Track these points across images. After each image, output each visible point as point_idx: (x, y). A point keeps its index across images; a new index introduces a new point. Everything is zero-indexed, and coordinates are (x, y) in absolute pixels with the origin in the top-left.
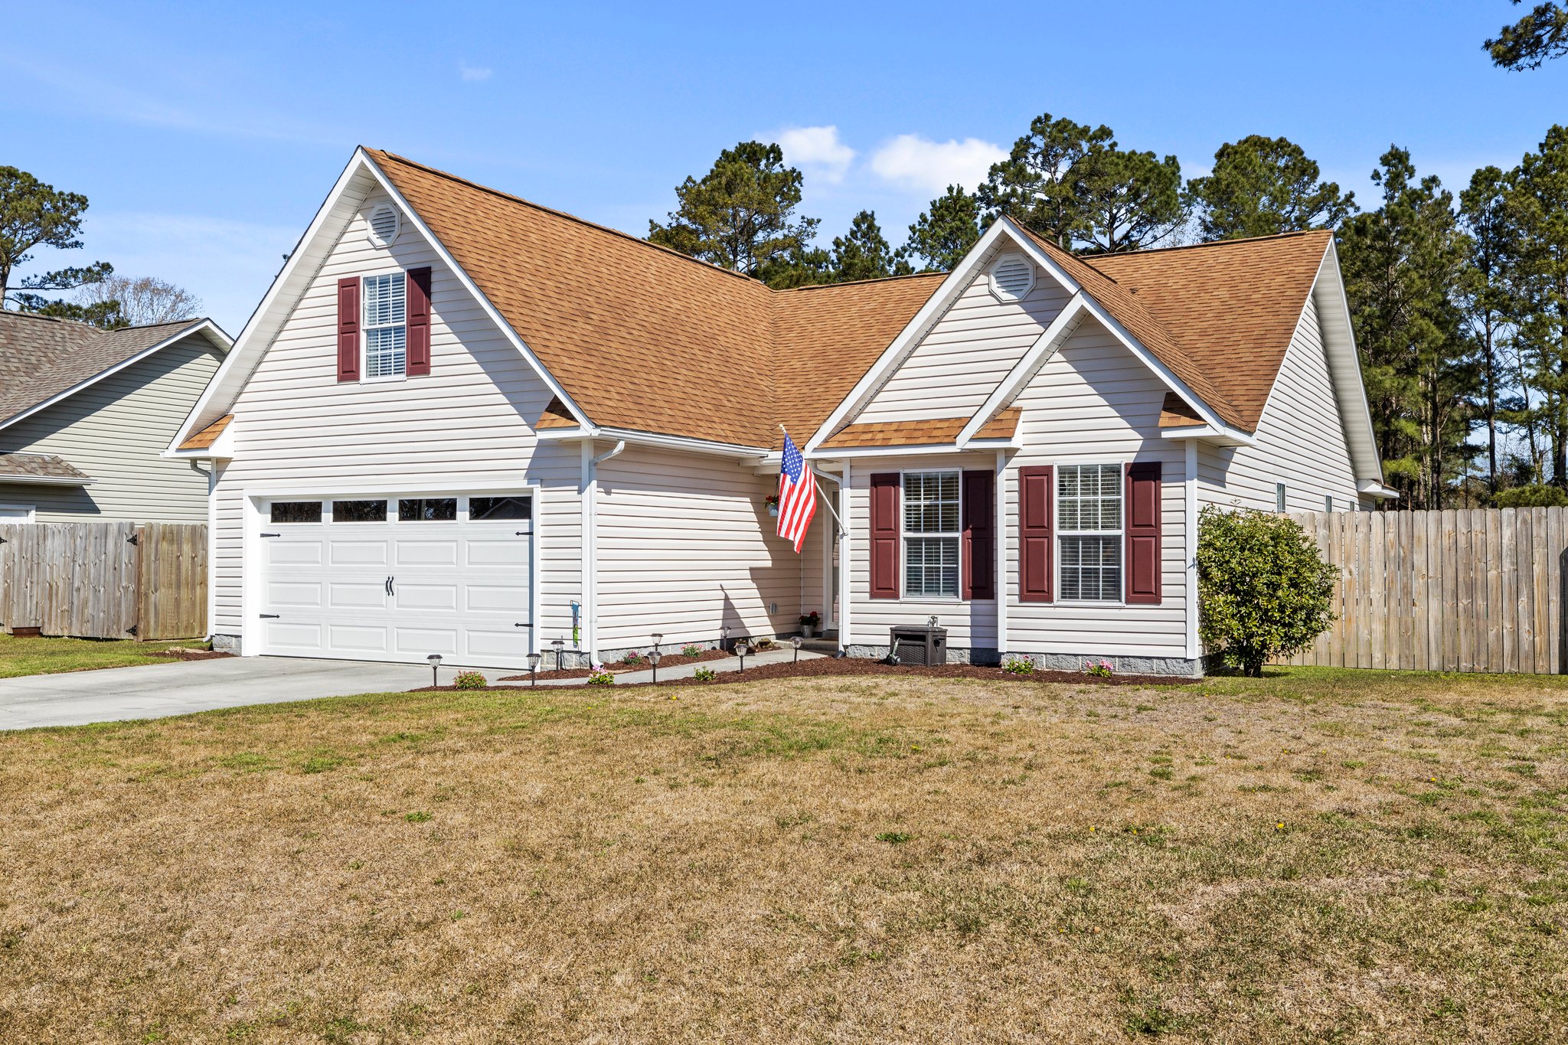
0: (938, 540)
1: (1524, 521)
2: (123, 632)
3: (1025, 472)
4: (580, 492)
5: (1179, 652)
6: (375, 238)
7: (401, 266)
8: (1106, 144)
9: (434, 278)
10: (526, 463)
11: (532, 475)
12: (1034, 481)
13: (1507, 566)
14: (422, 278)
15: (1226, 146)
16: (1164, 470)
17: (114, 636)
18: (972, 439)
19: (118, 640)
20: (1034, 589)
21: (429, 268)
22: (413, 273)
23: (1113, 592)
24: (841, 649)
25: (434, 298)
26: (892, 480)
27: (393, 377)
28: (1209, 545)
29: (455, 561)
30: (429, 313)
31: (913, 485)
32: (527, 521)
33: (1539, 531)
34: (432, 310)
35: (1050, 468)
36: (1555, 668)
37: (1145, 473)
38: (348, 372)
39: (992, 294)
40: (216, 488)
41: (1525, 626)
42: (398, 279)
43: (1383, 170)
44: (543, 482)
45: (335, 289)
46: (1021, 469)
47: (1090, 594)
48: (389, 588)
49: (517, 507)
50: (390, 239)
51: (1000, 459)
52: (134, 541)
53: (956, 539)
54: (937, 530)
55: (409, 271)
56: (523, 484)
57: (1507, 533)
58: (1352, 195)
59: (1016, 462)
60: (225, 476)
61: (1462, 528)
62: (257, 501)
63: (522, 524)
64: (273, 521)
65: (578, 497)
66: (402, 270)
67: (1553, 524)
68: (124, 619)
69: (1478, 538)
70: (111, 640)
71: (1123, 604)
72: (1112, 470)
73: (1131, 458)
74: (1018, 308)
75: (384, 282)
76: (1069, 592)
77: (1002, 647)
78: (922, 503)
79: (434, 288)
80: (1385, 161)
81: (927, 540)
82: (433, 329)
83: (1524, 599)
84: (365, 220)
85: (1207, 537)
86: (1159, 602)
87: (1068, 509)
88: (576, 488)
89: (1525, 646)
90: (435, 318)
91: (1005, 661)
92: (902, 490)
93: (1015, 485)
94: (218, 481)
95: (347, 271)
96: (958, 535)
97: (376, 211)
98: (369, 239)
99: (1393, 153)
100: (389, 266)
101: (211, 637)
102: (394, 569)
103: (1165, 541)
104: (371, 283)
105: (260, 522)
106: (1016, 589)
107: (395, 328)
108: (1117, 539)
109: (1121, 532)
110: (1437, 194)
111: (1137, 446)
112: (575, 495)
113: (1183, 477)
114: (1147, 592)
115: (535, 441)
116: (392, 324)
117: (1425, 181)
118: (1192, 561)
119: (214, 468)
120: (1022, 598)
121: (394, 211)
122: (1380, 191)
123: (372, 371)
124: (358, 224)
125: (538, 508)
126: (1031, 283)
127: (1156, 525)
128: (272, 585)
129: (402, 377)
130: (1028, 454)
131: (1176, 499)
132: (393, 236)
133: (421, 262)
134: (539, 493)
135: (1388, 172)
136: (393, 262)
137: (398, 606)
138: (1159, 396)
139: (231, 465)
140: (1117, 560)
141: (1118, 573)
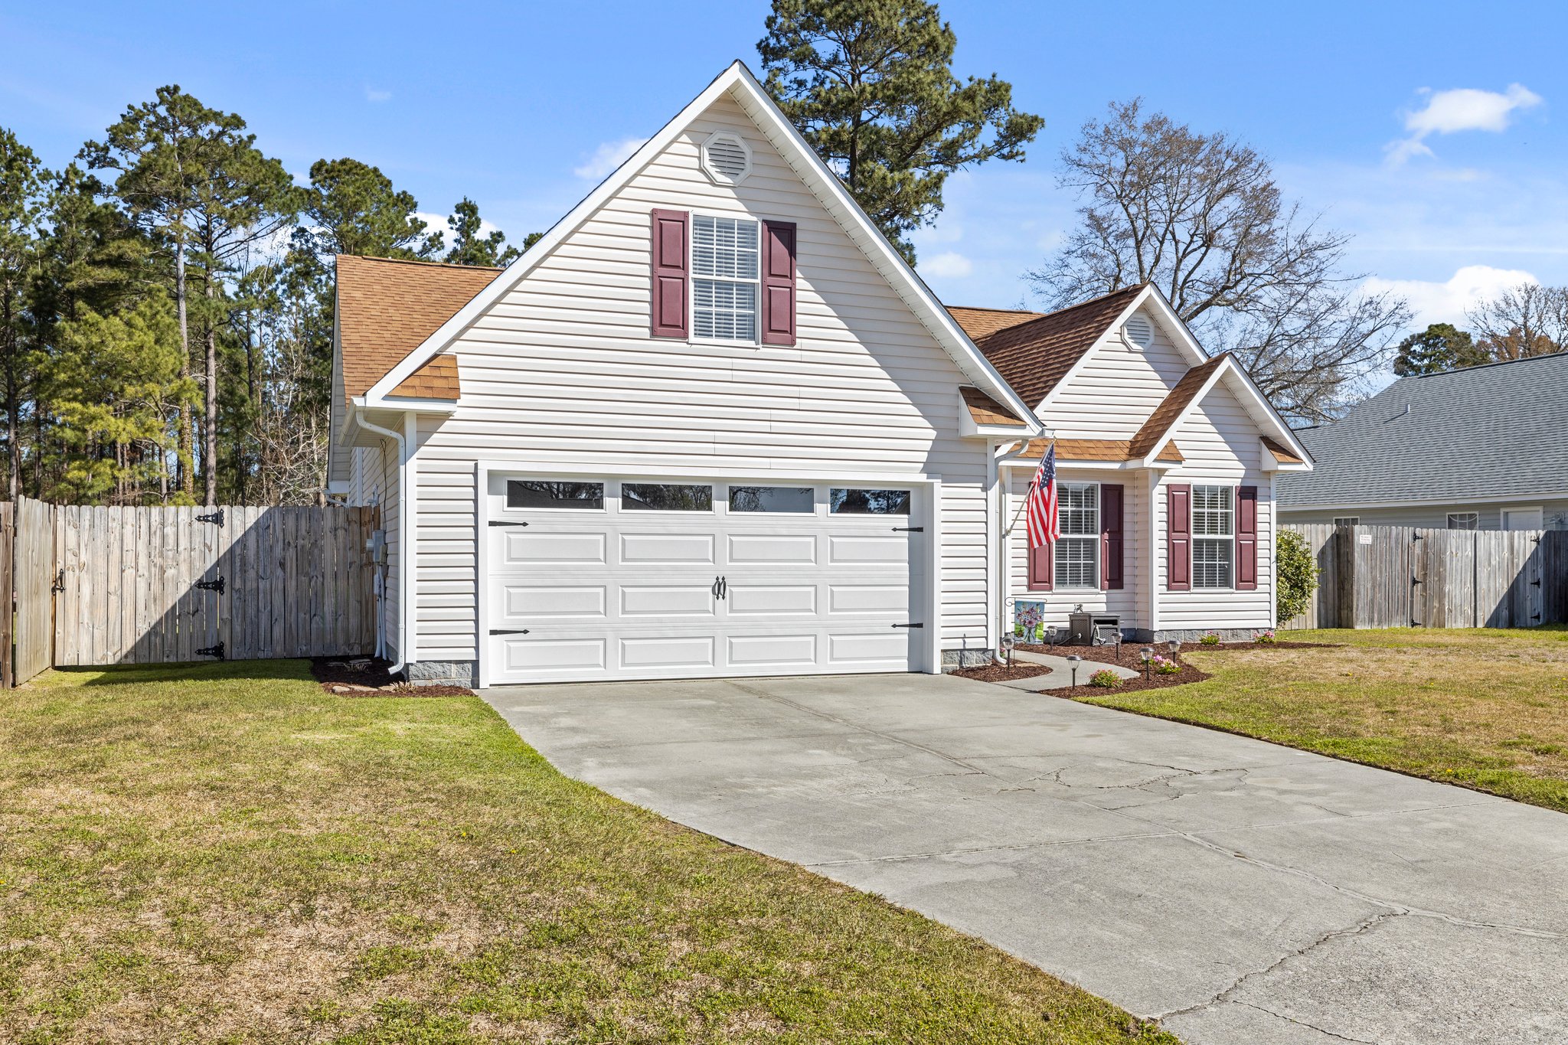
0: (1079, 540)
3: (1170, 488)
4: (985, 489)
5: (1268, 624)
6: (713, 171)
7: (751, 213)
9: (800, 236)
10: (924, 457)
11: (929, 468)
12: (1176, 497)
14: (784, 233)
16: (1259, 492)
18: (1155, 460)
20: (1175, 581)
21: (794, 225)
22: (771, 226)
23: (1226, 582)
25: (800, 259)
27: (735, 342)
29: (812, 558)
30: (793, 277)
31: (1061, 494)
32: (906, 516)
34: (798, 274)
35: (1189, 486)
37: (1248, 493)
38: (667, 322)
39: (1125, 343)
40: (416, 455)
42: (746, 229)
44: (948, 478)
45: (646, 220)
46: (1169, 486)
47: (1211, 583)
48: (720, 588)
49: (895, 500)
50: (738, 178)
51: (1156, 477)
53: (1093, 541)
54: (1080, 532)
55: (765, 222)
56: (923, 478)
59: (1164, 480)
60: (435, 438)
62: (494, 476)
63: (902, 520)
64: (510, 505)
65: (983, 495)
66: (754, 219)
71: (1234, 590)
72: (1226, 491)
73: (1237, 483)
74: (1141, 357)
75: (726, 226)
76: (1199, 582)
77: (1157, 626)
78: (1069, 509)
79: (799, 248)
81: (1071, 540)
82: (799, 295)
84: (699, 146)
85: (1280, 542)
86: (1256, 588)
87: (1200, 518)
88: (981, 485)
90: (801, 283)
91: (1157, 640)
93: (1164, 498)
94: (419, 446)
95: (672, 202)
96: (1097, 536)
97: (715, 139)
98: (702, 170)
99: (465, 204)
100: (727, 206)
101: (407, 666)
102: (726, 568)
103: (1259, 544)
104: (704, 224)
105: (495, 505)
106: (1164, 580)
107: (738, 284)
108: (1230, 541)
109: (1232, 537)
110: (501, 249)
111: (1242, 473)
112: (979, 493)
113: (1269, 498)
114: (1249, 581)
115: (933, 434)
116: (736, 279)
117: (492, 234)
118: (1273, 559)
119: (411, 427)
120: (1169, 587)
121: (743, 146)
122: (456, 235)
123: (704, 331)
124: (686, 147)
125: (939, 504)
126: (1152, 339)
127: (1254, 532)
128: (511, 590)
129: (752, 344)
130: (1175, 474)
131: (1266, 512)
132: (742, 175)
133: (783, 215)
134: (940, 489)
135: (460, 219)
136: (741, 206)
137: (732, 610)
138: (1256, 439)
139: (448, 425)
140: (1228, 557)
141: (1228, 567)
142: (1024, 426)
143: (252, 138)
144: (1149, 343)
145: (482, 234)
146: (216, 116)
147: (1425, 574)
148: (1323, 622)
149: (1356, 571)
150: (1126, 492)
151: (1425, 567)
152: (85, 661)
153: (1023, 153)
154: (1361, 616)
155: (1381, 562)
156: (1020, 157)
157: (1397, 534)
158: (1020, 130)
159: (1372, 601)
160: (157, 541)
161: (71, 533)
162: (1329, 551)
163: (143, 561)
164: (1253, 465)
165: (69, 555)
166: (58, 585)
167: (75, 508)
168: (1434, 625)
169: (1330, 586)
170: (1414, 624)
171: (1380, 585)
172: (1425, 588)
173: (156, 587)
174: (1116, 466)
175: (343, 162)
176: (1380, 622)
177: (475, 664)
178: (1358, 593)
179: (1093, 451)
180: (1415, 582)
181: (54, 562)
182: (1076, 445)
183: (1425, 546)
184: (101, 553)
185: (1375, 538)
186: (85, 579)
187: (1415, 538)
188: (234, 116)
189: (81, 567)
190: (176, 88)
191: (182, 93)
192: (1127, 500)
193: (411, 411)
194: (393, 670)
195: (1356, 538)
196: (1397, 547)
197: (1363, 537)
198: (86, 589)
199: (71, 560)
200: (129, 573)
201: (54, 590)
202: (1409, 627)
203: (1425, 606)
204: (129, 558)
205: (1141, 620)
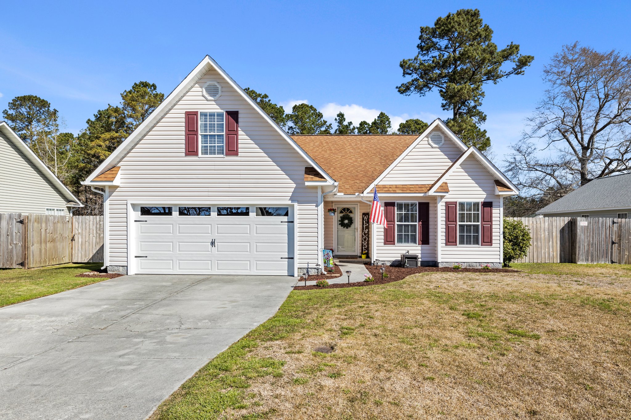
0: (408, 225)
1: (551, 221)
2: (14, 265)
4: (317, 206)
5: (498, 261)
6: (207, 96)
7: (222, 109)
8: (267, 100)
9: (240, 116)
10: (290, 194)
11: (292, 199)
12: (450, 207)
13: (547, 233)
14: (234, 115)
16: (494, 204)
17: (8, 267)
18: (435, 192)
19: (11, 269)
20: (450, 241)
21: (238, 112)
22: (229, 113)
23: (476, 242)
24: (373, 262)
25: (240, 124)
26: (392, 204)
27: (216, 156)
28: (506, 227)
29: (248, 233)
30: (237, 130)
31: (400, 207)
32: (287, 217)
33: (554, 224)
34: (239, 129)
35: (456, 202)
36: (559, 261)
37: (488, 205)
38: (191, 150)
39: (429, 144)
40: (109, 199)
41: (551, 250)
42: (220, 115)
43: (338, 118)
44: (299, 202)
45: (184, 116)
46: (446, 203)
47: (469, 243)
48: (213, 243)
49: (282, 211)
50: (216, 97)
51: (438, 199)
52: (21, 222)
53: (415, 225)
54: (409, 222)
55: (226, 112)
56: (290, 202)
57: (547, 224)
58: (331, 124)
59: (444, 200)
60: (115, 194)
61: (535, 223)
62: (133, 205)
63: (285, 219)
64: (141, 215)
65: (316, 208)
66: (223, 111)
67: (558, 222)
68: (15, 259)
69: (539, 225)
70: (6, 269)
71: (480, 246)
72: (477, 204)
73: (483, 200)
74: (438, 150)
75: (212, 115)
76: (462, 242)
77: (440, 260)
78: (403, 212)
79: (240, 120)
80: (338, 116)
81: (405, 225)
82: (240, 137)
83: (551, 243)
84: (201, 87)
85: (506, 225)
86: (491, 245)
87: (462, 216)
88: (315, 205)
89: (551, 255)
90: (240, 132)
91: (440, 266)
92: (396, 208)
93: (444, 208)
94: (110, 196)
95: (192, 108)
96: (417, 223)
97: (207, 84)
98: (203, 96)
99: (340, 114)
100: (215, 108)
101: (107, 267)
102: (215, 236)
103: (494, 227)
104: (204, 115)
105: (135, 215)
106: (444, 242)
107: (217, 135)
108: (478, 226)
109: (479, 223)
110: (352, 127)
111: (485, 196)
112: (314, 207)
113: (499, 207)
114: (488, 241)
115: (294, 185)
116: (216, 133)
117: (348, 123)
118: (501, 233)
119: (107, 190)
120: (446, 244)
121: (218, 86)
122: (337, 124)
123: (205, 152)
124: (197, 88)
125: (296, 212)
126: (443, 142)
127: (491, 221)
128: (142, 243)
129: (222, 156)
130: (449, 197)
131: (498, 214)
132: (218, 96)
133: (232, 108)
134: (297, 206)
135: (339, 119)
136: (217, 107)
137: (218, 251)
138: (493, 181)
139: (118, 189)
140: (478, 232)
141: (478, 236)
142: (326, 181)
143: (269, 100)
144: (441, 144)
145: (345, 123)
146: (260, 95)
147: (620, 240)
148: (563, 260)
149: (578, 238)
150: (430, 205)
151: (620, 236)
152: (79, 261)
153: (524, 71)
154: (581, 258)
155: (593, 234)
156: (523, 73)
157: (603, 222)
159: (588, 251)
160: (98, 226)
161: (77, 224)
162: (566, 229)
163: (95, 232)
164: (491, 193)
165: (76, 231)
166: (73, 239)
167: (78, 216)
168: (626, 263)
169: (567, 244)
170: (612, 262)
171: (592, 244)
172: (620, 246)
173: (98, 240)
174: (422, 195)
175: (302, 105)
176: (592, 261)
177: (127, 266)
178: (579, 247)
179: (411, 189)
180: (613, 243)
181: (72, 232)
182: (406, 187)
183: (620, 226)
184: (84, 230)
185: (589, 223)
186: (80, 236)
187: (614, 223)
188: (265, 95)
189: (79, 233)
190: (249, 88)
191: (250, 90)
192: (431, 209)
193: (107, 185)
194: (102, 268)
195: (578, 223)
196: (602, 227)
197: (582, 223)
198: (80, 240)
199: (77, 232)
200: (91, 235)
201: (72, 240)
202: (610, 263)
203: (620, 253)
204: (91, 231)
205: (436, 258)
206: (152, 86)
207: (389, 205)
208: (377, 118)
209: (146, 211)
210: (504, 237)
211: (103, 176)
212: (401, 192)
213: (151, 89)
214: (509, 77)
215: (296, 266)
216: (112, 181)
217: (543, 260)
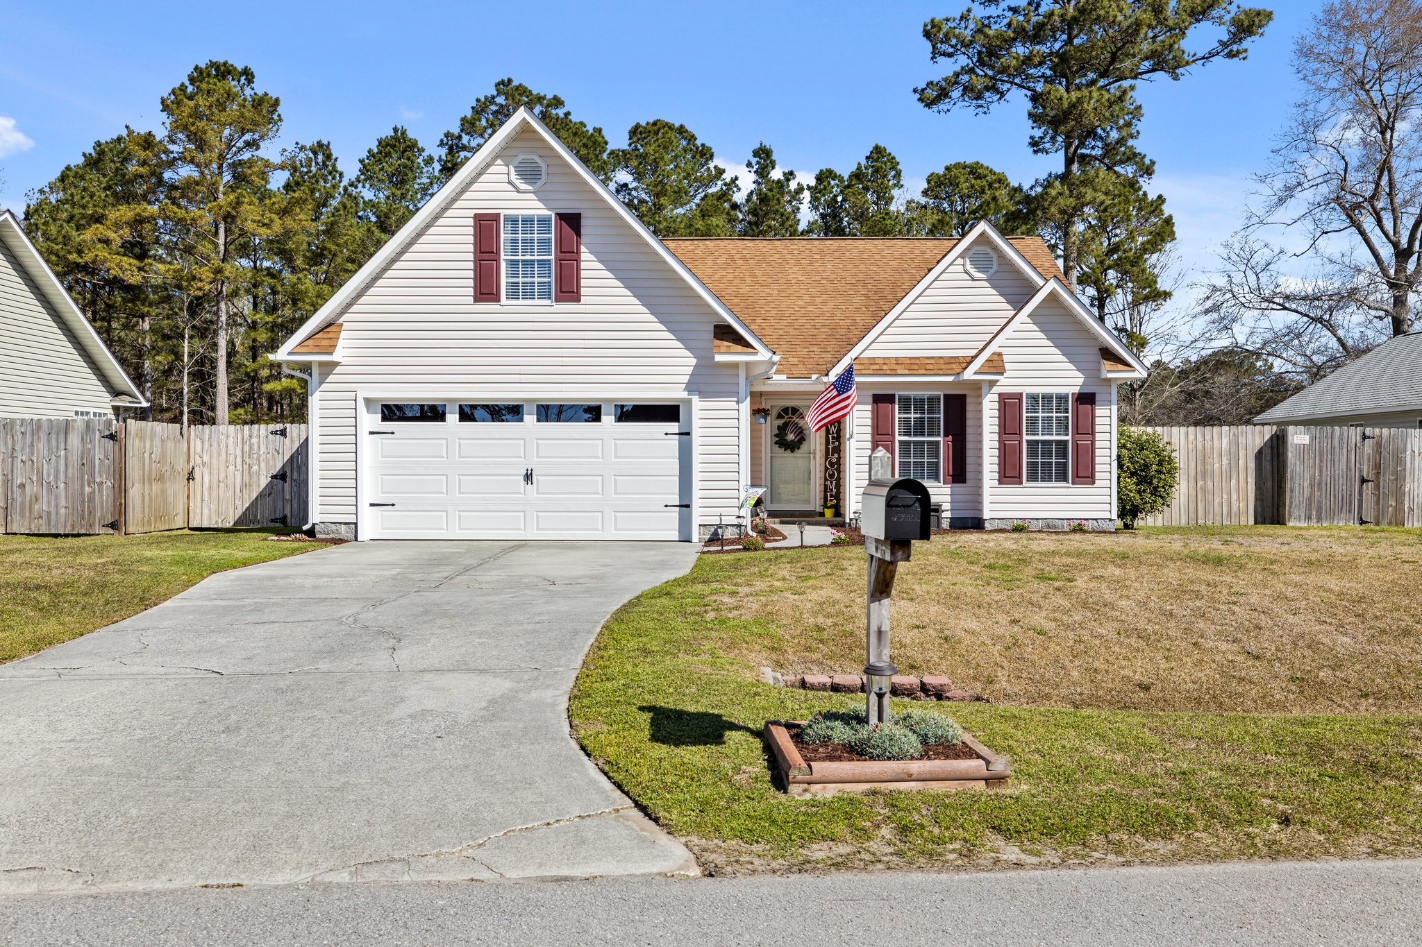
0: (922, 443)
1: (1234, 434)
2: (97, 526)
3: (1002, 396)
4: (739, 402)
5: (1107, 515)
6: (518, 182)
7: (548, 209)
9: (584, 222)
10: (686, 379)
11: (690, 388)
12: (1009, 404)
13: (1225, 462)
14: (571, 221)
15: (638, 126)
16: (1098, 398)
17: (83, 531)
18: (976, 373)
19: (89, 535)
20: (1008, 474)
21: (579, 215)
22: (562, 217)
23: (1062, 477)
24: (848, 521)
25: (584, 239)
26: (890, 399)
27: (536, 302)
28: (1124, 446)
29: (600, 456)
30: (578, 252)
31: (906, 404)
32: (677, 424)
33: (1242, 440)
34: (583, 248)
35: (1021, 394)
36: (1251, 521)
37: (1086, 399)
38: (485, 291)
39: (966, 272)
40: (319, 389)
41: (1234, 497)
42: (544, 221)
43: (754, 161)
44: (703, 394)
45: (471, 222)
46: (1000, 395)
47: (1047, 479)
48: (528, 477)
49: (667, 413)
50: (536, 185)
51: (985, 388)
52: (112, 437)
53: (938, 442)
54: (924, 435)
55: (557, 214)
56: (685, 395)
57: (1225, 441)
58: (736, 178)
59: (996, 389)
60: (331, 378)
61: (1200, 438)
62: (368, 402)
63: (673, 427)
64: (382, 421)
65: (736, 407)
66: (549, 213)
67: (1250, 436)
68: (98, 514)
69: (1208, 445)
70: (78, 535)
71: (1070, 485)
72: (1062, 398)
73: (1076, 390)
74: (986, 284)
75: (528, 220)
76: (1033, 477)
77: (986, 515)
78: (913, 416)
79: (583, 231)
80: (756, 154)
81: (915, 442)
82: (583, 265)
83: (1234, 482)
84: (507, 166)
85: (1122, 441)
86: (1093, 483)
87: (1033, 421)
88: (734, 399)
89: (1235, 509)
90: (585, 255)
91: (988, 526)
92: (897, 406)
93: (996, 405)
94: (321, 383)
95: (487, 207)
96: (941, 439)
97: (519, 159)
98: (510, 183)
99: (760, 149)
100: (532, 206)
101: (314, 525)
102: (533, 463)
103: (1098, 444)
104: (513, 220)
105: (370, 420)
106: (996, 476)
107: (538, 261)
108: (1066, 442)
109: (1069, 438)
110: (793, 185)
111: (1081, 381)
112: (733, 405)
113: (1109, 403)
114: (1086, 475)
115: (694, 361)
116: (536, 257)
117: (785, 174)
118: (1114, 457)
119: (315, 371)
120: (1000, 482)
121: (541, 163)
122: (753, 177)
123: (513, 295)
124: (499, 167)
125: (696, 414)
126: (995, 267)
127: (1093, 433)
128: (384, 477)
129: (548, 302)
130: (1006, 384)
131: (1106, 417)
132: (539, 183)
133: (569, 207)
134: (697, 402)
135: (758, 163)
136: (540, 205)
137: (538, 493)
138: (1097, 349)
139: (338, 369)
140: (1065, 456)
141: (1065, 464)
142: (756, 353)
144: (992, 271)
145: (776, 174)
147: (1379, 473)
148: (1259, 519)
149: (1289, 470)
150: (968, 400)
151: (1377, 467)
152: (205, 525)
153: (1246, 50)
154: (1295, 513)
155: (1321, 461)
156: (1244, 55)
157: (1341, 435)
158: (1247, 26)
159: (1310, 499)
160: (247, 448)
161: (199, 443)
162: (1268, 451)
163: (239, 461)
164: (1092, 374)
165: (197, 457)
166: (190, 477)
167: (200, 426)
168: (1390, 523)
169: (1269, 484)
170: (1362, 522)
171: (1320, 484)
172: (1377, 487)
173: (246, 478)
174: (951, 379)
175: (655, 124)
176: (1319, 519)
177: (356, 524)
178: (1292, 491)
179: (929, 367)
180: (1363, 481)
181: (188, 462)
182: (918, 361)
183: (1379, 445)
184: (215, 455)
185: (1313, 438)
186: (206, 471)
187: (1364, 437)
189: (204, 464)
192: (969, 407)
193: (315, 361)
194: (305, 528)
195: (1290, 438)
196: (1340, 448)
197: (1298, 438)
198: (206, 479)
199: (199, 461)
200: (232, 468)
201: (188, 479)
202: (1357, 525)
203: (1378, 502)
204: (231, 458)
205: (981, 510)
206: (241, 74)
207: (881, 400)
208: (863, 162)
209: (392, 412)
210: (1120, 467)
211: (310, 342)
212: (907, 372)
213: (239, 81)
214: (1207, 64)
215: (697, 520)
216: (331, 353)
217: (1218, 518)
